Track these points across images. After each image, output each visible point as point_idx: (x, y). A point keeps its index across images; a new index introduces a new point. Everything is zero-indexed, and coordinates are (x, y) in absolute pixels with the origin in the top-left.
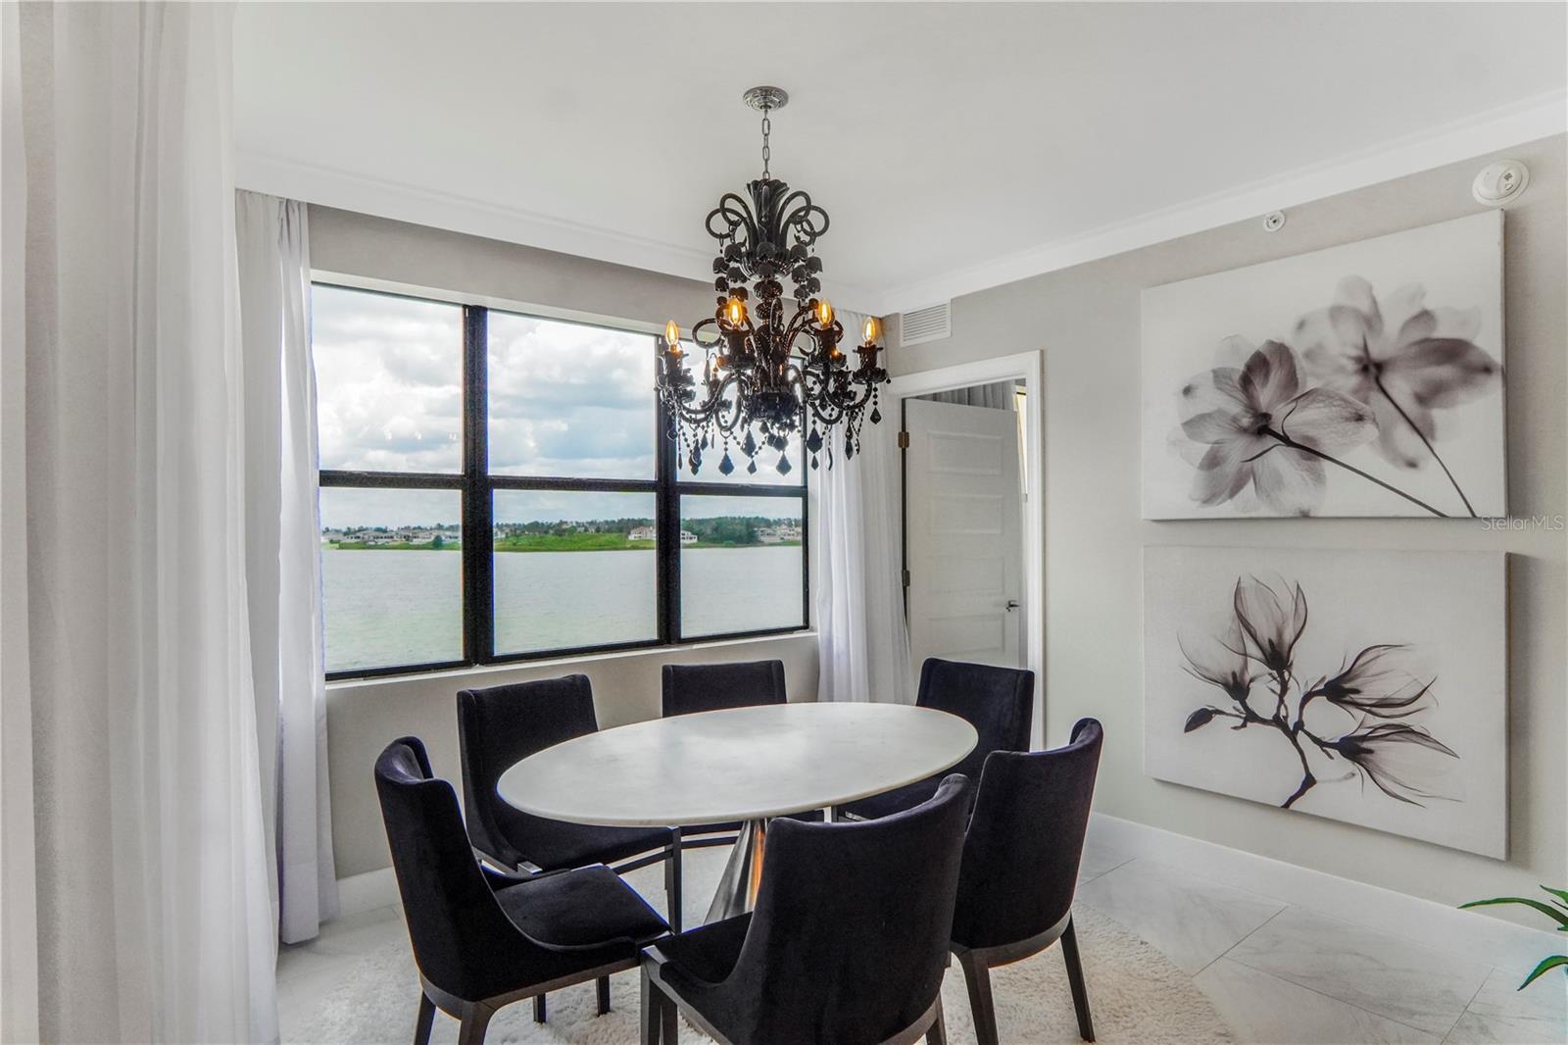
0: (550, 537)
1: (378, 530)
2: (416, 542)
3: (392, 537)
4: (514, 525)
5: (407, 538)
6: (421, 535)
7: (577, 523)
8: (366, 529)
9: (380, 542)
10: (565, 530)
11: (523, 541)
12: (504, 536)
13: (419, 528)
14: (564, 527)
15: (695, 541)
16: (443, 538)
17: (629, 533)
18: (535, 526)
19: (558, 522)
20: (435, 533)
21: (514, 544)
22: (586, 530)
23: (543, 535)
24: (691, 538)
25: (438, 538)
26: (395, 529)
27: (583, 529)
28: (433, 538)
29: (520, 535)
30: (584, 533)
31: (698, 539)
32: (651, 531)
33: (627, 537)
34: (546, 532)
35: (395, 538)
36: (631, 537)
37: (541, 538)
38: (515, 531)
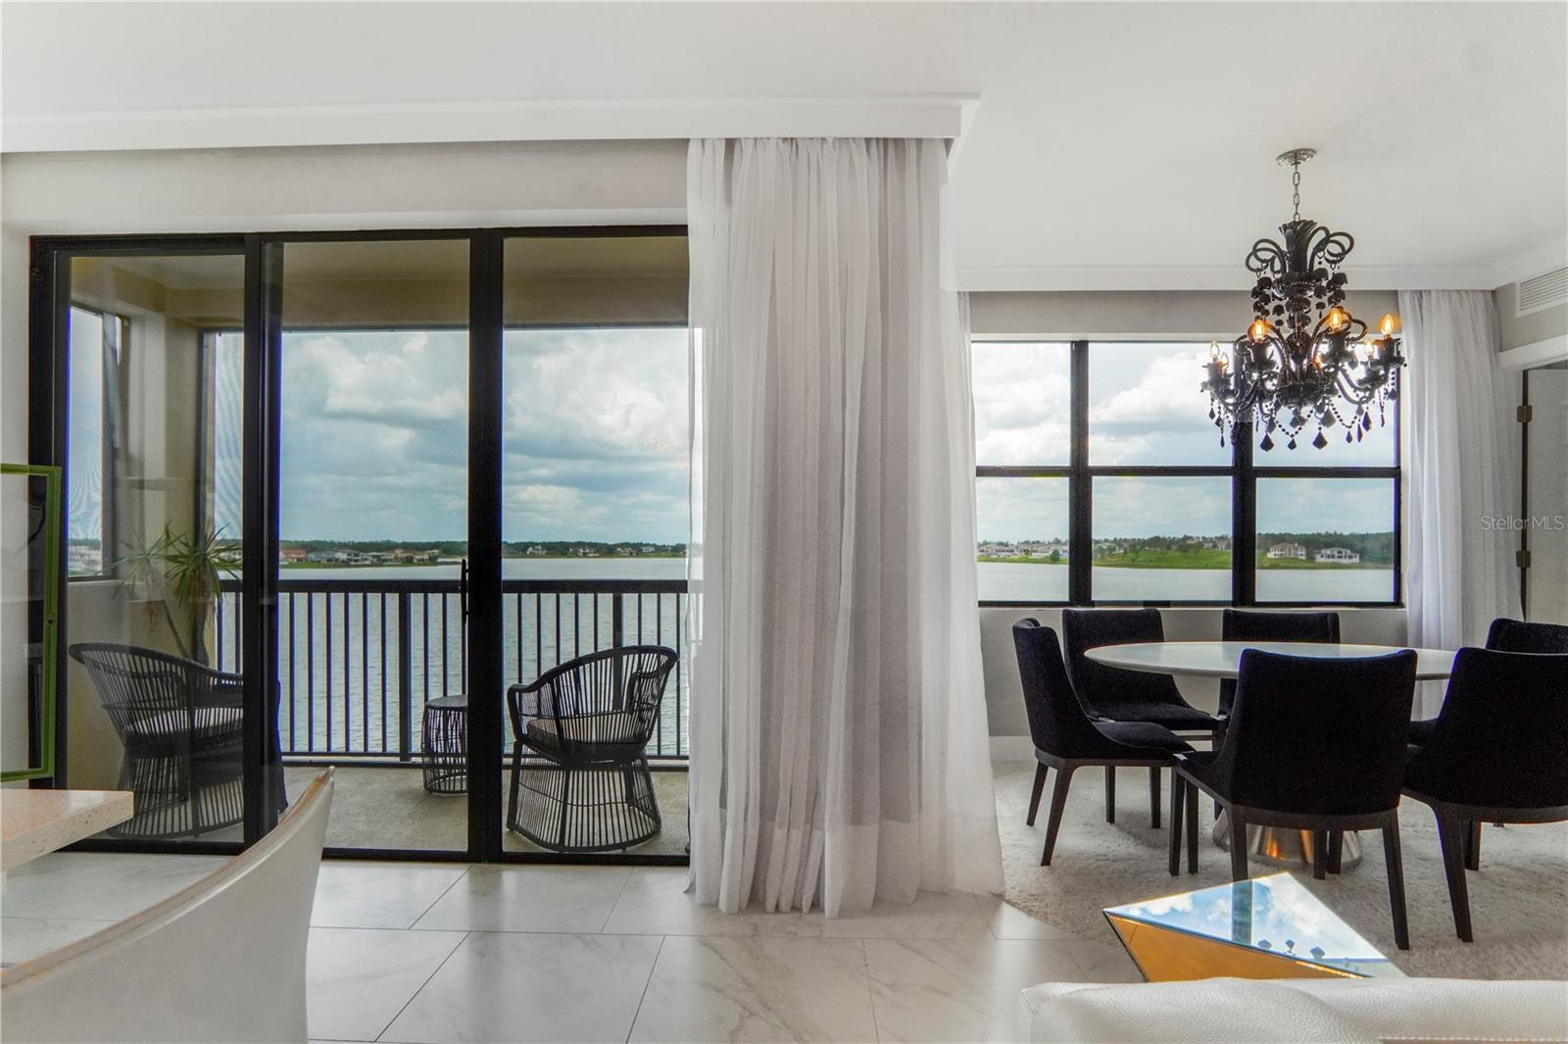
0: (1174, 553)
1: (1000, 544)
2: (1034, 556)
3: (1013, 551)
4: (1134, 540)
5: (1027, 552)
6: (1039, 549)
7: (1204, 538)
8: (990, 543)
9: (1003, 555)
10: (1190, 546)
11: (1142, 557)
12: (1122, 551)
13: (1038, 542)
14: (1189, 542)
15: (1356, 560)
16: (1061, 553)
17: (1268, 550)
18: (1156, 541)
19: (1181, 537)
20: (1053, 548)
21: (1133, 560)
22: (1215, 546)
23: (1165, 550)
24: (1350, 557)
25: (1056, 553)
26: (1016, 544)
27: (1211, 544)
28: (1051, 553)
29: (1140, 550)
30: (1213, 550)
31: (1360, 557)
32: (1296, 549)
33: (1265, 554)
34: (1169, 548)
35: (1016, 552)
36: (1271, 555)
37: (1161, 553)
38: (1134, 545)
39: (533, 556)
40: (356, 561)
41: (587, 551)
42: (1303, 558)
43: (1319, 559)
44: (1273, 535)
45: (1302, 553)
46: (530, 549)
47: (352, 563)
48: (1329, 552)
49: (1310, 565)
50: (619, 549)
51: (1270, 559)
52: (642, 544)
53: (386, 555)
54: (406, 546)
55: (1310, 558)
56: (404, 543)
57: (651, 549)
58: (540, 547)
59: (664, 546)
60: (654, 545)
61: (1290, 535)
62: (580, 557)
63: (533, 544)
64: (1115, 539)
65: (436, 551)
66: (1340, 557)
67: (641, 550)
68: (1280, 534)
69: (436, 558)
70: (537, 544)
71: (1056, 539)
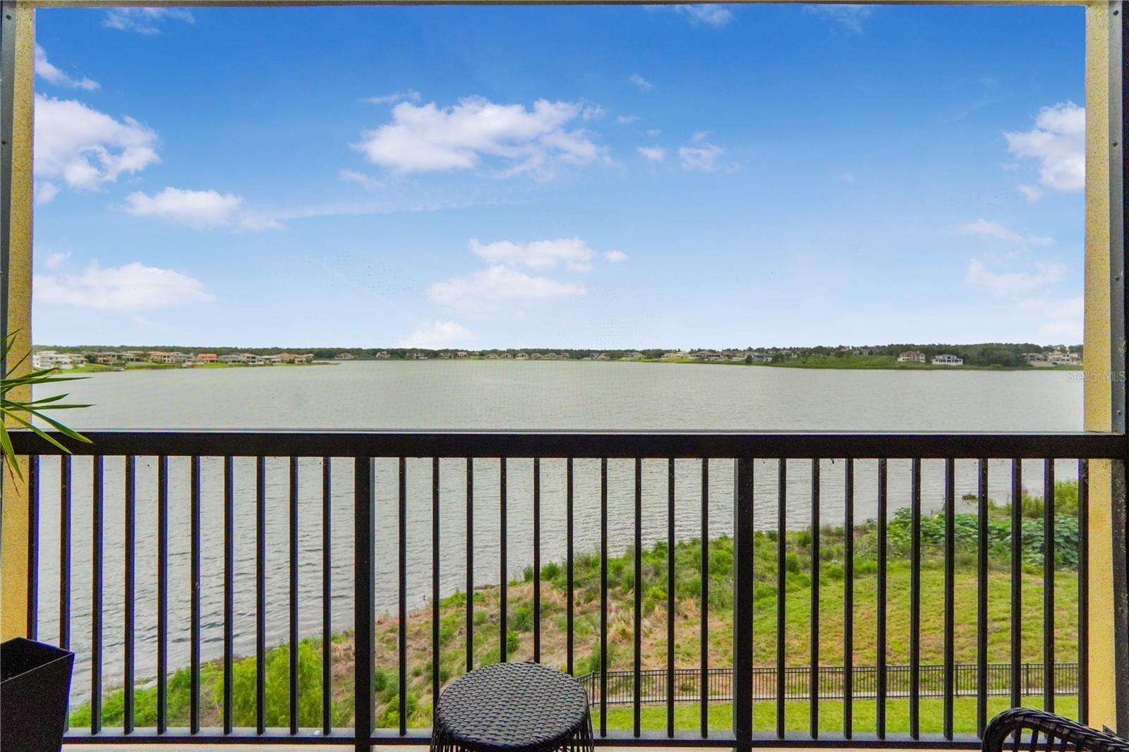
0: (832, 358)
1: (711, 351)
2: (734, 359)
3: (719, 356)
4: (803, 348)
5: (729, 356)
6: (738, 355)
7: (853, 347)
8: (703, 350)
9: (712, 358)
10: (843, 353)
11: (810, 360)
12: (796, 356)
13: (737, 350)
14: (843, 350)
15: (961, 363)
16: (753, 357)
17: (899, 356)
18: (819, 350)
19: (838, 346)
20: (747, 354)
21: (804, 363)
22: (861, 353)
23: (826, 356)
24: (956, 361)
25: (749, 357)
26: (721, 351)
27: (858, 352)
28: (746, 357)
29: (808, 356)
30: (859, 356)
31: (964, 362)
32: (918, 355)
33: (896, 359)
34: (828, 354)
35: (721, 357)
36: (900, 359)
37: (824, 358)
38: (804, 353)
39: (381, 359)
40: (253, 362)
41: (419, 355)
42: (924, 361)
43: (934, 362)
44: (901, 345)
45: (922, 358)
46: (379, 354)
47: (250, 363)
48: (941, 357)
49: (928, 367)
50: (442, 354)
51: (900, 362)
52: (457, 350)
53: (274, 358)
54: (290, 351)
55: (928, 361)
56: (288, 349)
57: (465, 353)
58: (385, 352)
59: (474, 352)
60: (466, 351)
61: (913, 345)
62: (413, 359)
63: (380, 350)
64: (791, 348)
65: (311, 355)
66: (950, 361)
67: (457, 355)
68: (907, 345)
69: (311, 360)
70: (384, 350)
71: (750, 348)
